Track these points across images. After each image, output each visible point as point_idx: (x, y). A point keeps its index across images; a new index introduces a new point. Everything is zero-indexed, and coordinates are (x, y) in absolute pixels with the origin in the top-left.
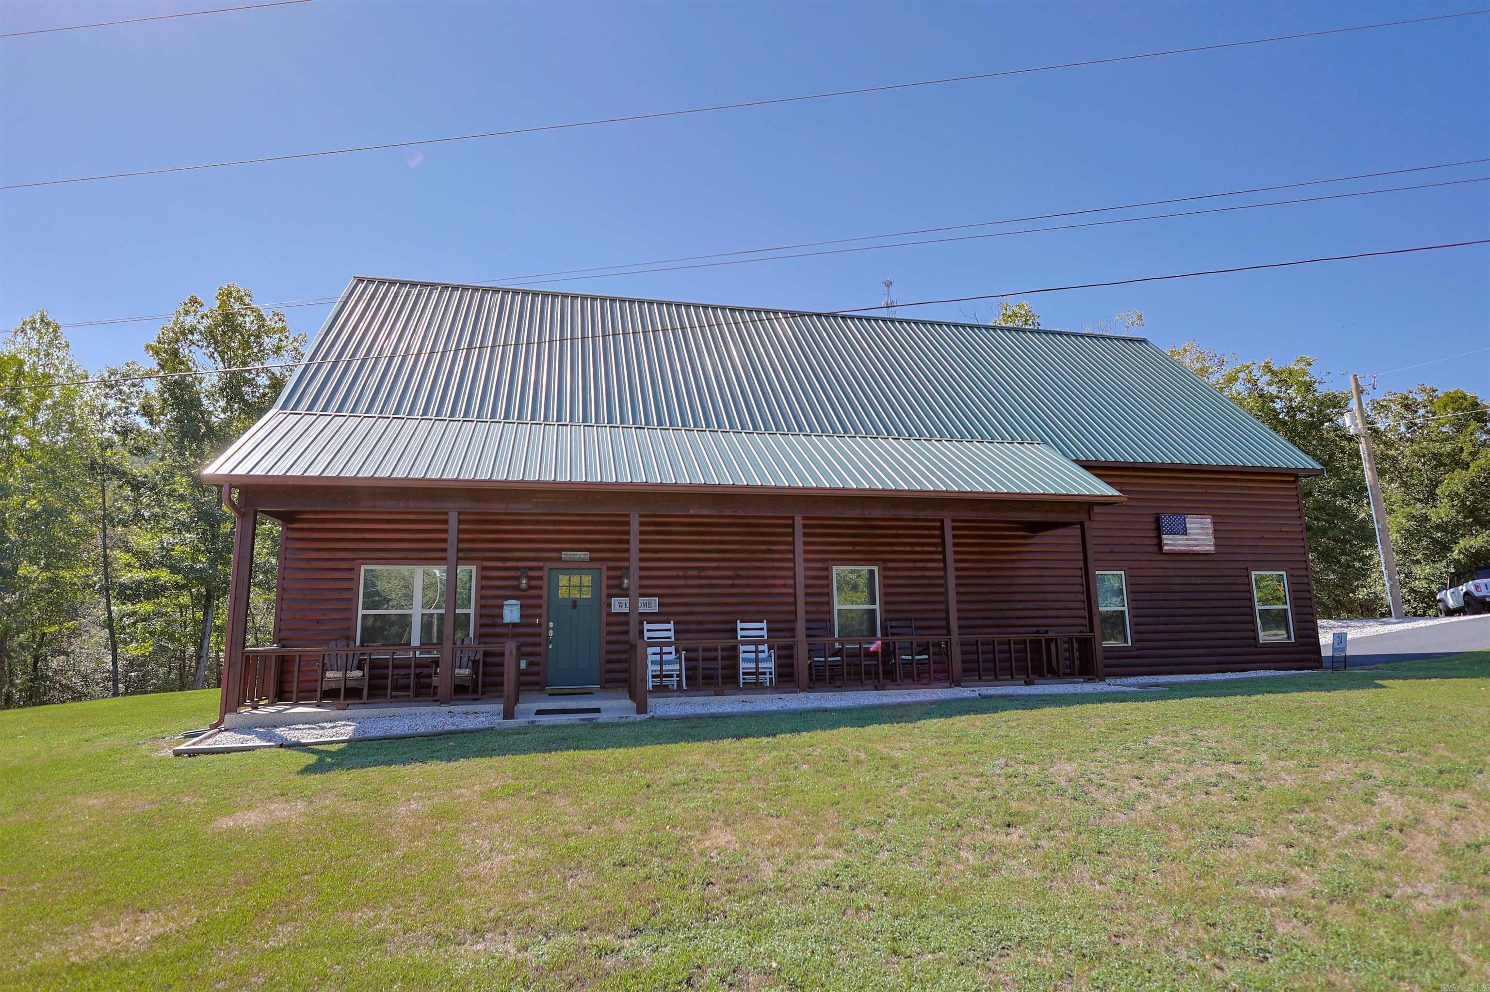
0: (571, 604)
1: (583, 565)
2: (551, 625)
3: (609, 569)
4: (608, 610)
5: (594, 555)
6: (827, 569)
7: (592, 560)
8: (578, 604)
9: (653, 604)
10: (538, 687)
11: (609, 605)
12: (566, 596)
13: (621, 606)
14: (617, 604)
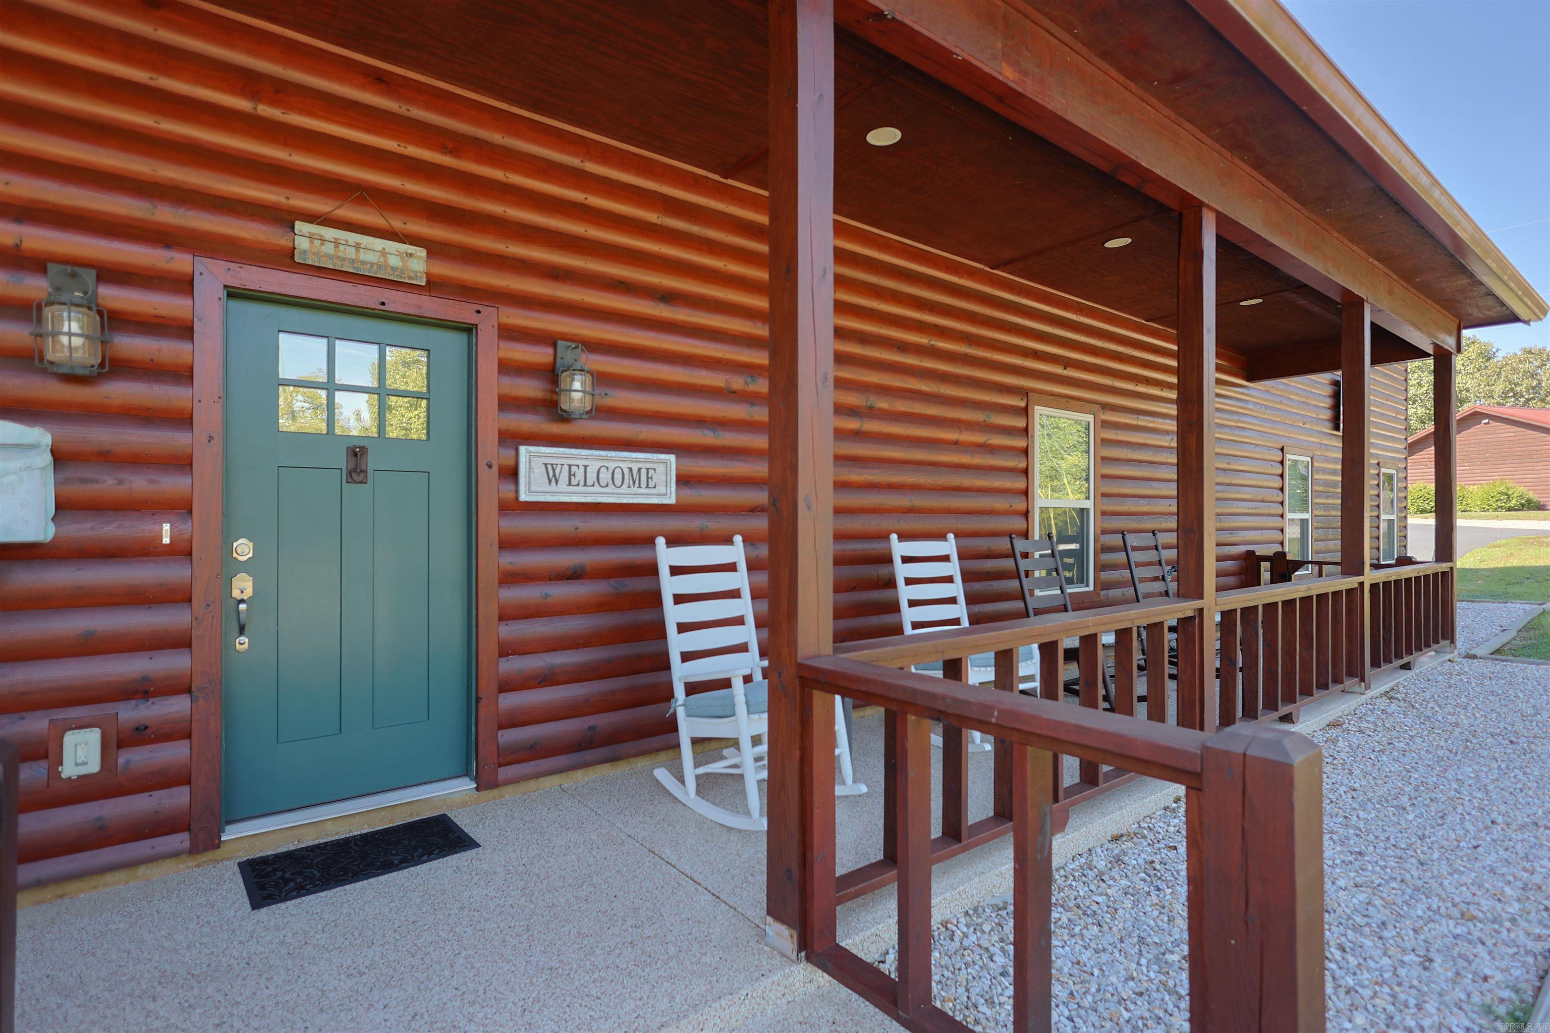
0: (342, 461)
1: (398, 301)
2: (243, 549)
3: (508, 333)
4: (506, 489)
5: (446, 270)
6: (1025, 412)
7: (433, 286)
8: (372, 462)
9: (659, 477)
10: (181, 840)
11: (511, 473)
12: (315, 423)
13: (553, 479)
14: (539, 471)
